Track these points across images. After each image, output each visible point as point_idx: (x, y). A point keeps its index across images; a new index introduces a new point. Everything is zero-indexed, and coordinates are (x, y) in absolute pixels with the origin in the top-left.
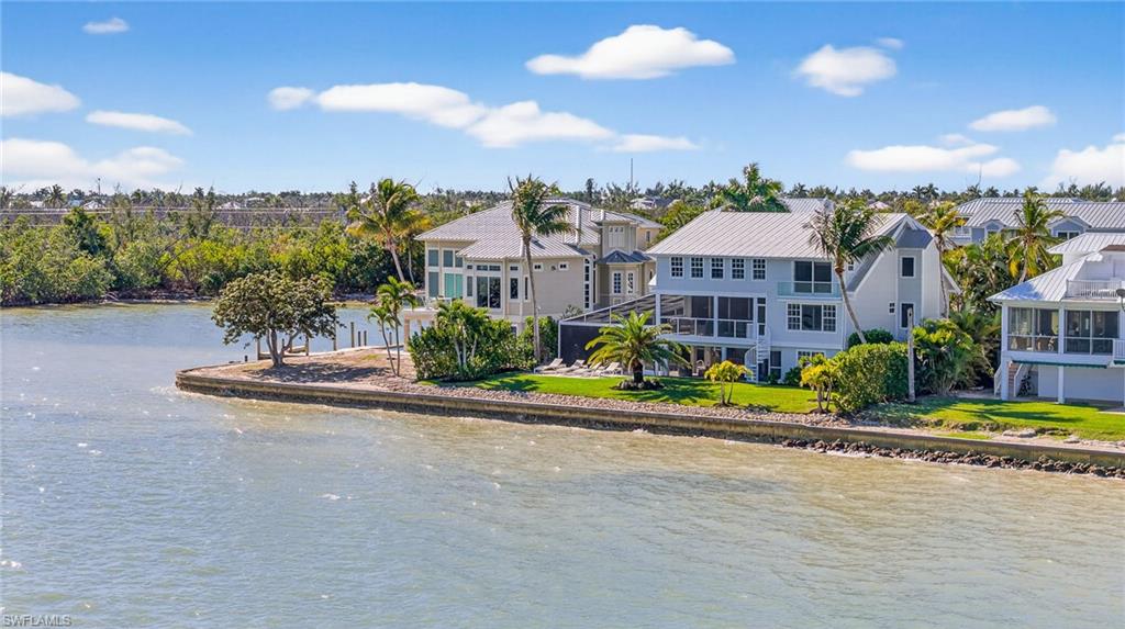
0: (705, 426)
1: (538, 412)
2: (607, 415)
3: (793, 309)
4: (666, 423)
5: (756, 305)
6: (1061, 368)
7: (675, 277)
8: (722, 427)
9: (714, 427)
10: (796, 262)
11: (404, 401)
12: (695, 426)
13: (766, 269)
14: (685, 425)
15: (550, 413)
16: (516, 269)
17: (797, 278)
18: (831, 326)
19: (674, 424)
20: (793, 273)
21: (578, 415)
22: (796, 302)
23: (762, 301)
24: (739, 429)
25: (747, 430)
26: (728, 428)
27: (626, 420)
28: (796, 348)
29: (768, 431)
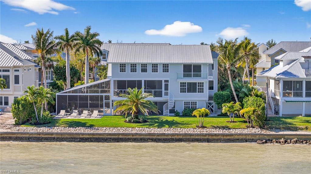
0: (210, 137)
1: (113, 137)
2: (154, 136)
3: (182, 84)
4: (188, 137)
5: (163, 84)
6: (304, 103)
7: (122, 73)
8: (219, 137)
9: (214, 137)
10: (184, 65)
11: (28, 136)
12: (204, 137)
13: (169, 68)
14: (199, 137)
15: (121, 137)
16: (18, 71)
17: (184, 71)
18: (201, 91)
19: (192, 137)
20: (183, 69)
21: (137, 137)
22: (184, 81)
23: (167, 81)
24: (228, 137)
25: (232, 137)
26: (222, 137)
27: (165, 137)
28: (183, 100)
29: (244, 137)
